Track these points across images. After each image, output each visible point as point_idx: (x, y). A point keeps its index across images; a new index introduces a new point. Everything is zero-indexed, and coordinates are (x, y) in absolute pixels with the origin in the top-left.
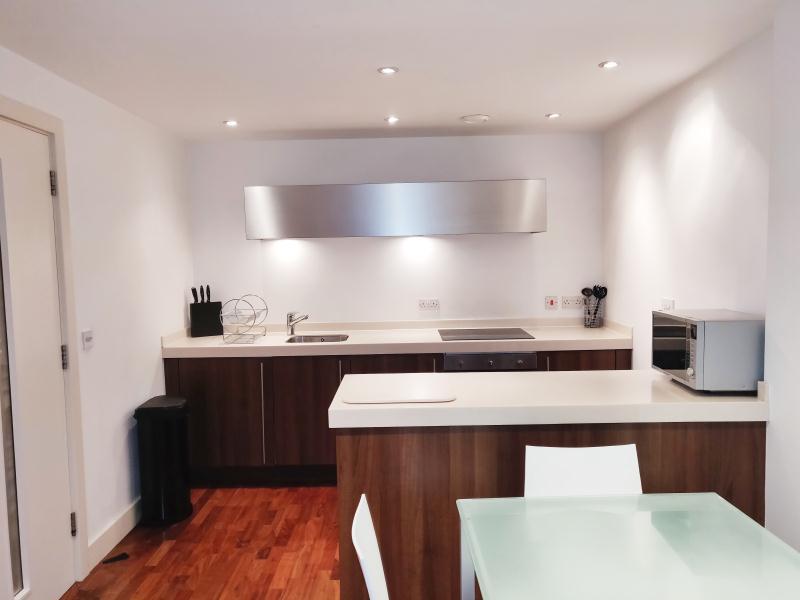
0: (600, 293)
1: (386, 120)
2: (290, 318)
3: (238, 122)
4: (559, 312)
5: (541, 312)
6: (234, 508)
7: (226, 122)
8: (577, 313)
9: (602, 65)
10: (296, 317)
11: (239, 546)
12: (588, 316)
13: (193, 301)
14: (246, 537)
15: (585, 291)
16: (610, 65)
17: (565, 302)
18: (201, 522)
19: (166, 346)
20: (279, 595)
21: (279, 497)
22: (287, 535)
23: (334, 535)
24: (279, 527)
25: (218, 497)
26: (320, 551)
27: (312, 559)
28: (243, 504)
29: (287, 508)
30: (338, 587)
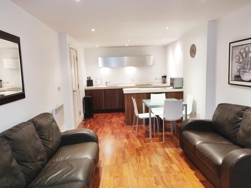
0: (165, 77)
2: (106, 83)
5: (154, 81)
9: (162, 39)
12: (163, 81)
13: (87, 80)
15: (162, 77)
19: (85, 88)
20: (114, 122)
21: (107, 114)
22: (111, 117)
23: (120, 117)
24: (110, 117)
25: (96, 115)
26: (118, 119)
27: (117, 119)
28: (101, 115)
29: (110, 115)
30: (123, 121)
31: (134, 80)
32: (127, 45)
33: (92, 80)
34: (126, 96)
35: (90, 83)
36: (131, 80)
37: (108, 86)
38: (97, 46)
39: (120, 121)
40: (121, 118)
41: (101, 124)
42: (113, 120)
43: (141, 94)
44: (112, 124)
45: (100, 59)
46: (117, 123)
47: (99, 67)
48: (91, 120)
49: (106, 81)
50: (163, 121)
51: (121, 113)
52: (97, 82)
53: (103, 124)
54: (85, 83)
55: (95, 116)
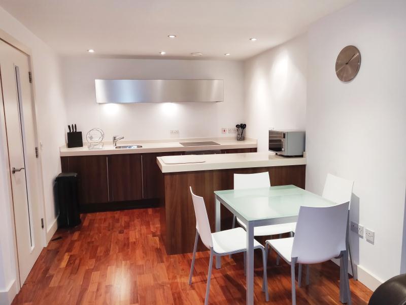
0: (243, 126)
1: (160, 53)
2: (115, 138)
3: (94, 50)
4: (227, 135)
5: (220, 135)
6: (100, 219)
7: (88, 50)
8: (234, 135)
9: (251, 39)
10: (117, 138)
11: (109, 231)
12: (238, 136)
13: (69, 131)
14: (111, 228)
15: (237, 126)
16: (254, 40)
17: (230, 130)
18: (87, 224)
19: (61, 151)
20: (135, 243)
21: (117, 214)
22: (127, 226)
23: (148, 224)
24: (123, 224)
25: (90, 216)
26: (144, 229)
27: (143, 232)
28: (103, 217)
29: (123, 218)
30: (157, 239)
31: (177, 132)
32: (163, 53)
33: (80, 133)
34: (167, 180)
35: (75, 138)
36: (172, 132)
37: (118, 145)
38: (91, 51)
39: (150, 236)
40: (152, 229)
41: (100, 251)
42: (134, 235)
43: (207, 175)
44: (129, 250)
45: (99, 84)
46: (143, 247)
47: (98, 102)
48: (76, 235)
49: (115, 135)
50: (289, 267)
51: (150, 211)
52: (91, 138)
53: (107, 252)
54: (63, 140)
55: (86, 223)
